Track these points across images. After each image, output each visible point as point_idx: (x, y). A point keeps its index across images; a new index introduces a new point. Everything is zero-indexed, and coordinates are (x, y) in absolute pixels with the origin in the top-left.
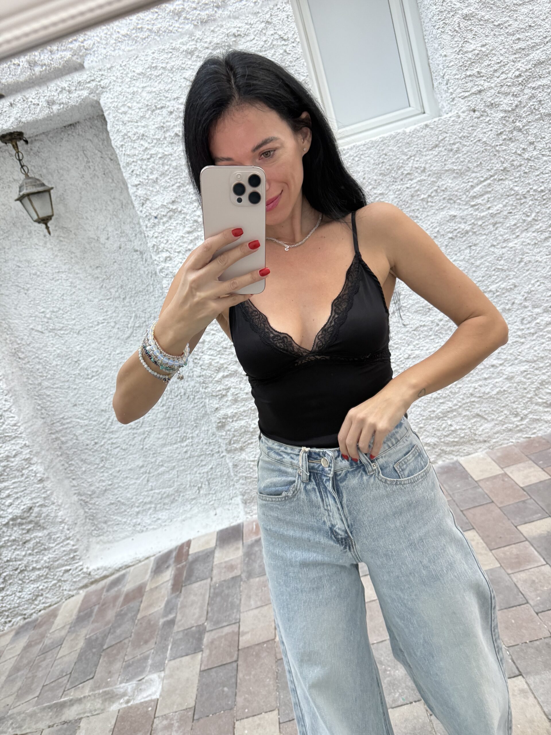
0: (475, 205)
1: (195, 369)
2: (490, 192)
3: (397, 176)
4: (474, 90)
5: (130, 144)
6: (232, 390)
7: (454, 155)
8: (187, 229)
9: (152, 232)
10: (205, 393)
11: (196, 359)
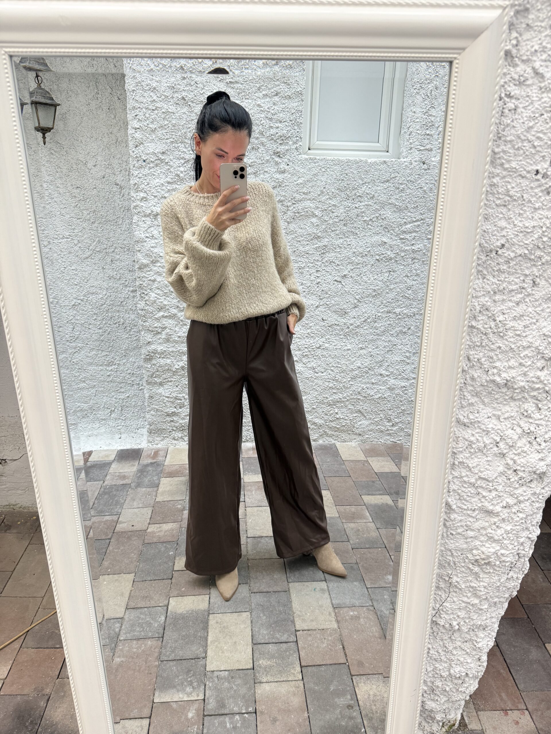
0: (403, 239)
1: (140, 302)
2: (417, 232)
3: (350, 195)
4: (428, 147)
5: (141, 92)
6: (167, 330)
7: (399, 193)
8: (169, 180)
9: (137, 172)
10: (142, 325)
11: (143, 293)
